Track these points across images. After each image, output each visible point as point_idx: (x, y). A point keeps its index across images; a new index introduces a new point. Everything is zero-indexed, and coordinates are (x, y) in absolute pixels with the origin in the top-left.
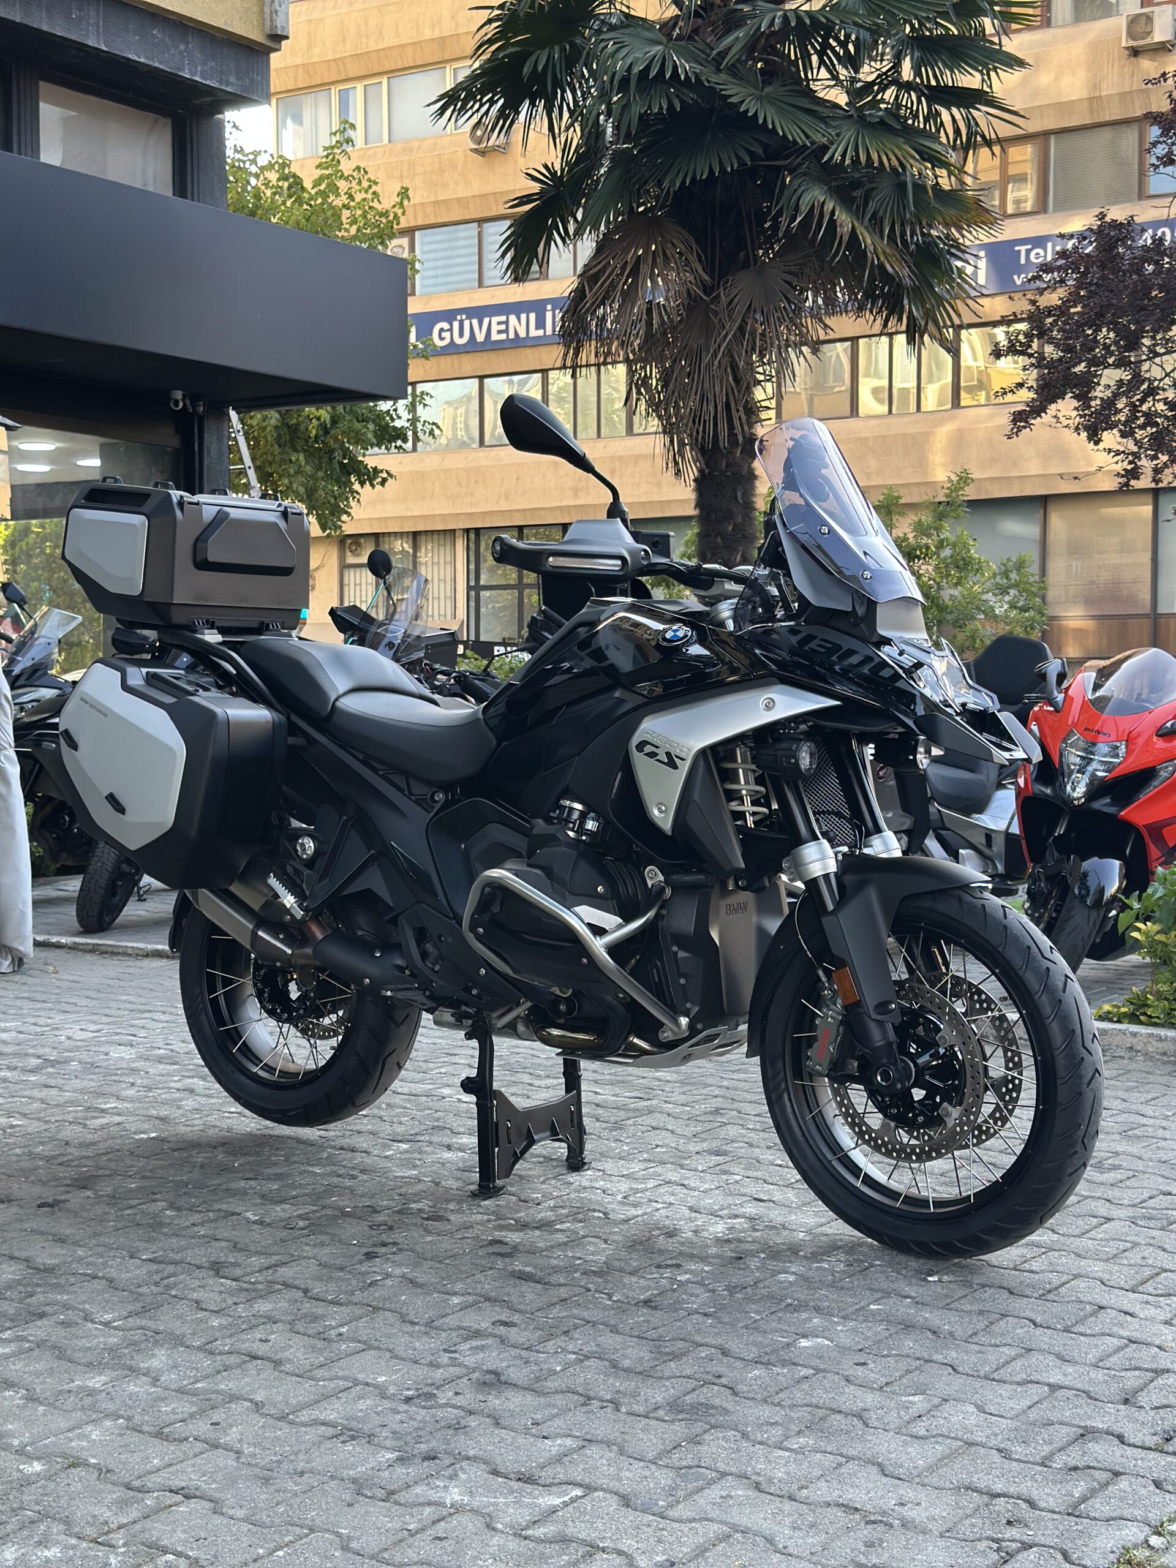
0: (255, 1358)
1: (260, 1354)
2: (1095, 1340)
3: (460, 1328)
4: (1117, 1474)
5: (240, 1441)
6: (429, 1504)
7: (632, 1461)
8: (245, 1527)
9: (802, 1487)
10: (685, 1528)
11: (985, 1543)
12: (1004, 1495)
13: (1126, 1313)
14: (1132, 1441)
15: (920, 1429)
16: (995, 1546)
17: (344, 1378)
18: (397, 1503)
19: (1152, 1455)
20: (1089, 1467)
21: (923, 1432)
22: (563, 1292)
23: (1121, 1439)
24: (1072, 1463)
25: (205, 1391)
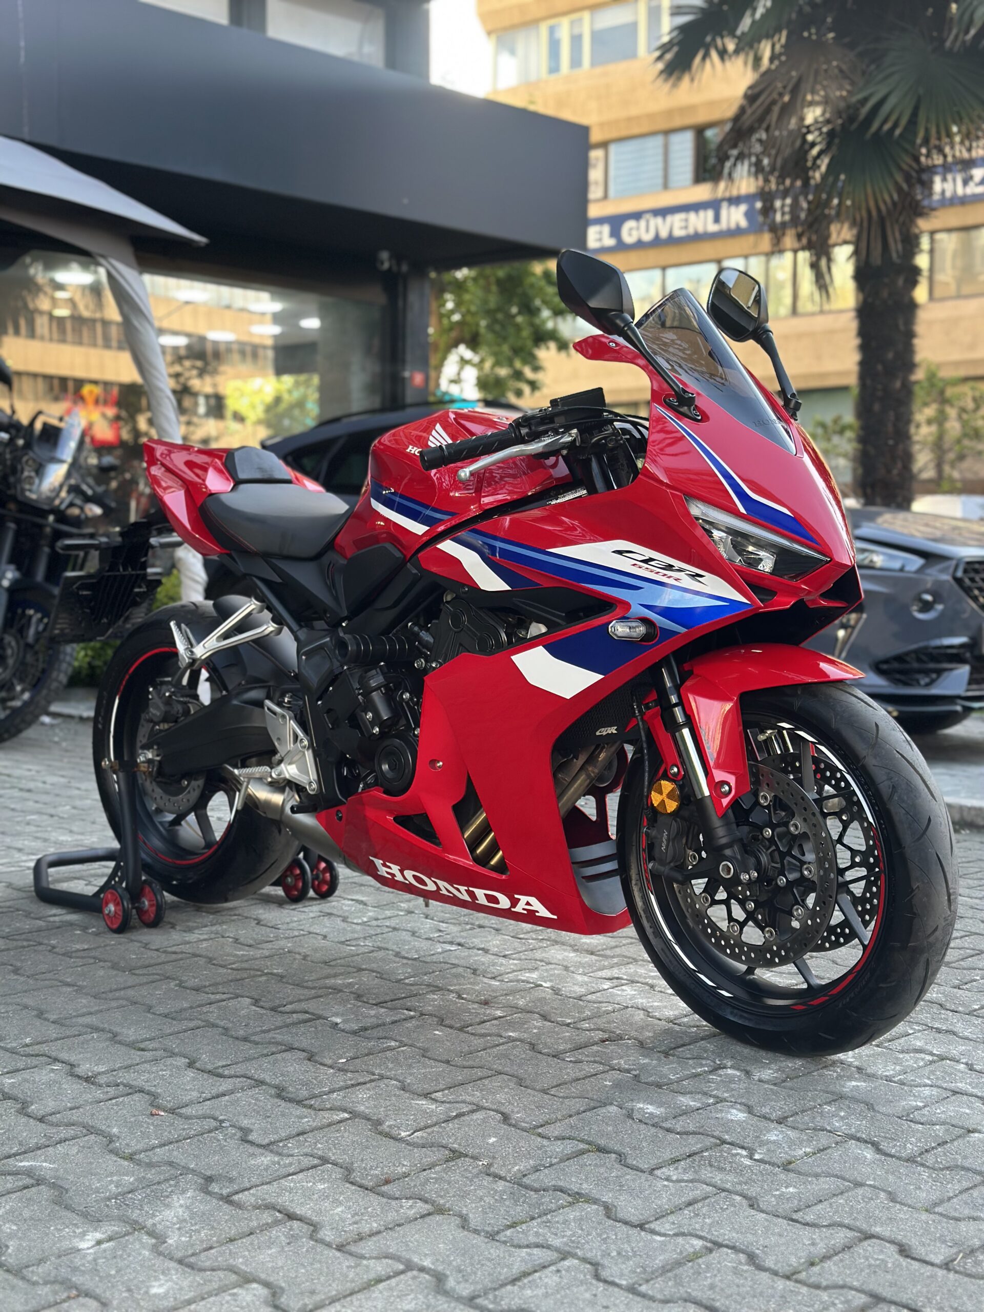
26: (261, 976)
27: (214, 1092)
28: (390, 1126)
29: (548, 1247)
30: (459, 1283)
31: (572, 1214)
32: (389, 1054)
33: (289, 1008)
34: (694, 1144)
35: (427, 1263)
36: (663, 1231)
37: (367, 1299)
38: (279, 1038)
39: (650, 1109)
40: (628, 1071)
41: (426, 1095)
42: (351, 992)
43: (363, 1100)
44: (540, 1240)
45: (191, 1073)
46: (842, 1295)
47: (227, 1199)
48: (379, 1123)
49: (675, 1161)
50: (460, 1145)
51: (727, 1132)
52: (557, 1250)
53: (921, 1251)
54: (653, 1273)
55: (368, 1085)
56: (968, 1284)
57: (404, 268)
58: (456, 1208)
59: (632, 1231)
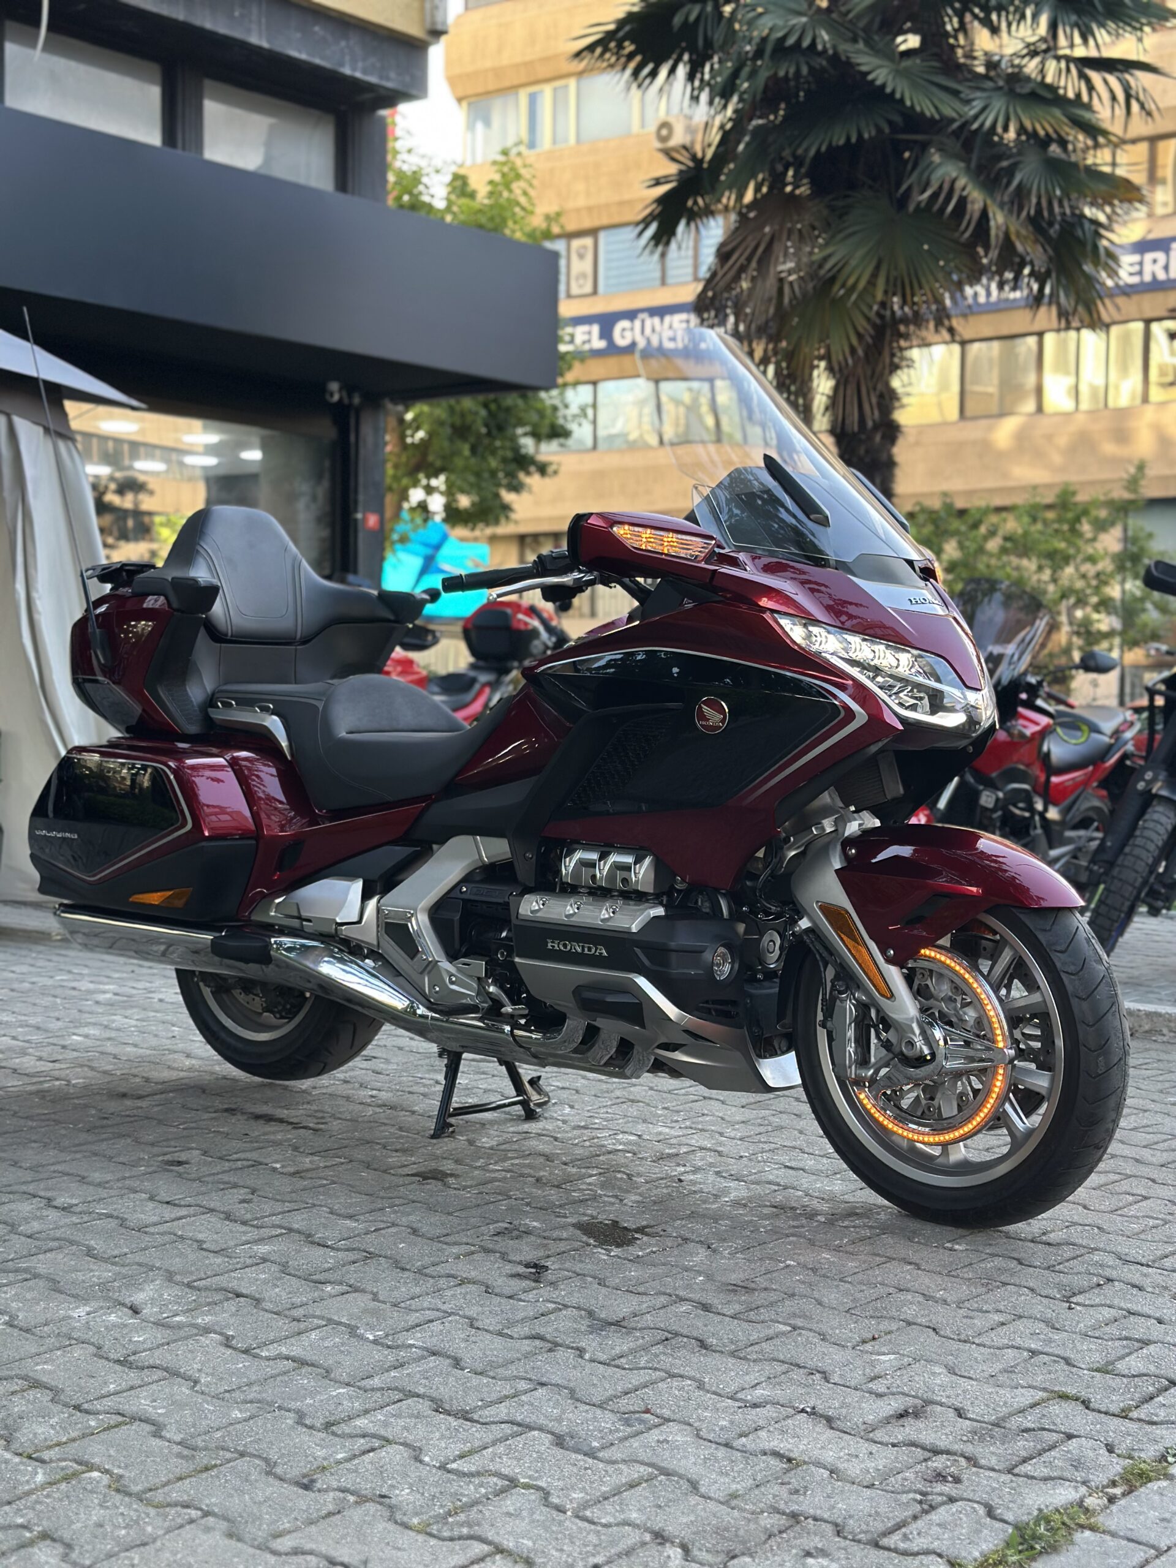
0: (238, 1295)
1: (244, 1291)
2: (1092, 1311)
3: (449, 1276)
4: (1070, 1437)
5: (200, 1371)
6: (364, 1436)
7: (578, 1404)
8: (177, 1449)
9: (741, 1436)
10: (610, 1469)
11: (911, 1495)
12: (948, 1452)
13: (1134, 1286)
14: (1097, 1406)
15: (879, 1386)
16: (919, 1497)
17: (318, 1317)
18: (334, 1434)
19: (1116, 1420)
20: (1044, 1429)
21: (882, 1389)
22: (562, 1246)
23: (1086, 1404)
24: (1030, 1425)
25: (180, 1326)
27: (173, 1216)
28: (319, 1238)
29: (438, 1310)
31: (459, 1290)
32: (320, 1189)
33: (234, 1157)
35: (344, 1320)
38: (225, 1177)
41: (350, 1217)
43: (298, 1221)
44: (431, 1306)
45: (151, 1205)
46: (651, 1332)
47: (189, 1285)
48: (309, 1235)
50: (375, 1249)
52: (444, 1311)
53: (718, 1308)
55: (302, 1211)
56: (745, 1325)
57: (357, 400)
58: (369, 1288)
59: (504, 1301)
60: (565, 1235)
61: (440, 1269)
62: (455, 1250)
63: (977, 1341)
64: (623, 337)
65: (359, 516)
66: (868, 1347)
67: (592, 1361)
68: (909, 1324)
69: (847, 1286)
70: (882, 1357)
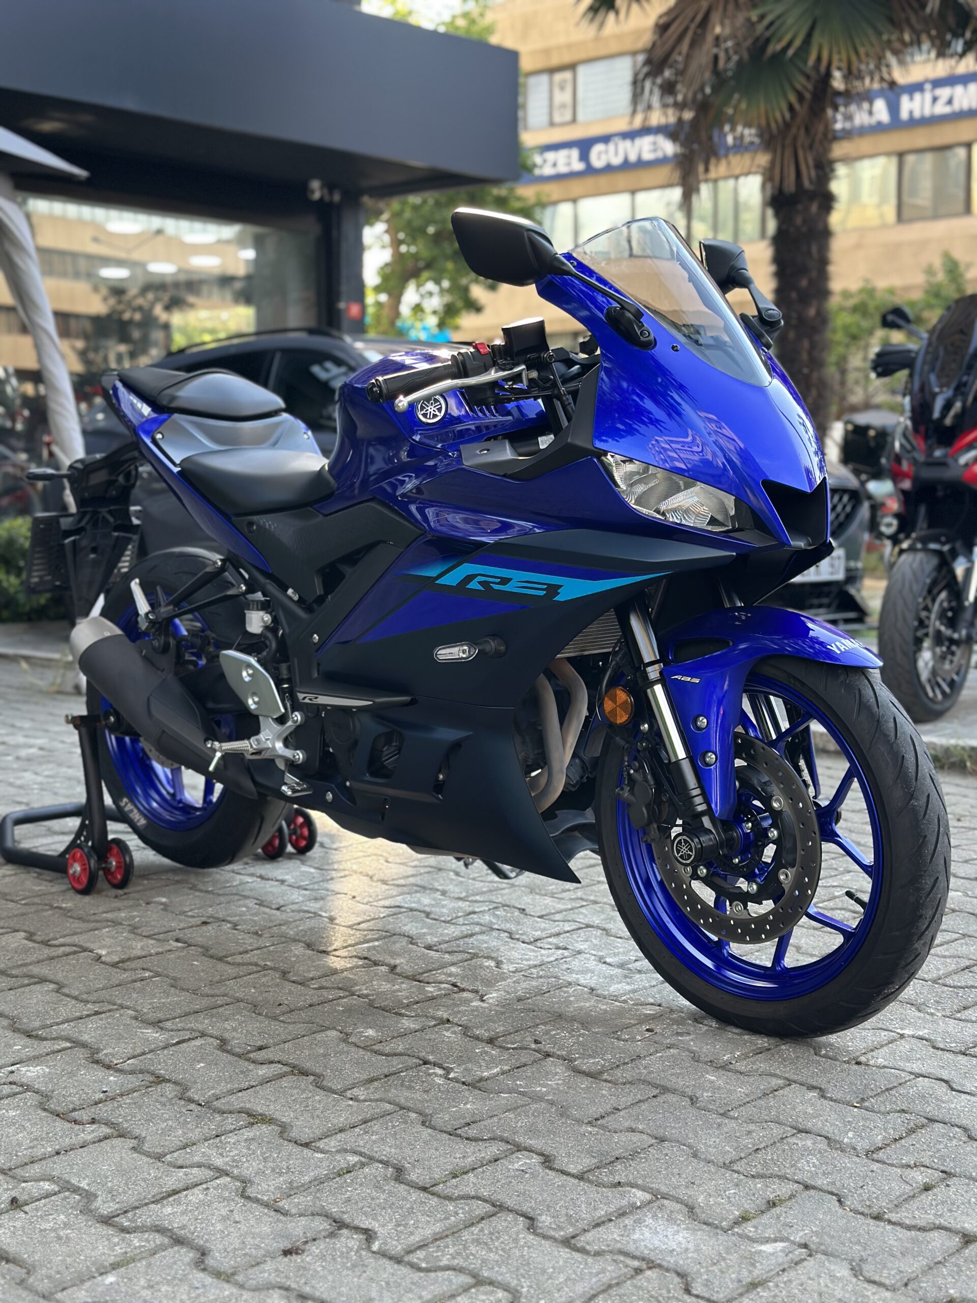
26: (47, 910)
28: (106, 1055)
29: (209, 1167)
30: (104, 1202)
31: (248, 1133)
32: (138, 984)
33: (62, 940)
34: (396, 1064)
35: (84, 1184)
36: (327, 1148)
37: (10, 1219)
38: (35, 970)
39: (371, 1032)
40: (366, 996)
41: (157, 1024)
42: (129, 925)
43: (91, 1030)
44: (203, 1160)
46: (468, 1205)
48: (98, 1051)
49: (371, 1080)
50: (167, 1070)
51: (432, 1053)
52: (217, 1169)
53: (562, 1162)
54: (297, 1188)
55: (103, 1015)
56: (593, 1193)
57: (337, 197)
58: (137, 1132)
59: (296, 1149)
60: (400, 1049)
61: (236, 1101)
62: (263, 1071)
63: (894, 1217)
64: (599, 158)
65: (342, 305)
66: (749, 1229)
67: (383, 1254)
68: (807, 1187)
69: (733, 1124)
70: (768, 1248)
